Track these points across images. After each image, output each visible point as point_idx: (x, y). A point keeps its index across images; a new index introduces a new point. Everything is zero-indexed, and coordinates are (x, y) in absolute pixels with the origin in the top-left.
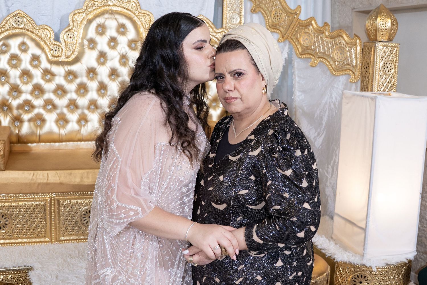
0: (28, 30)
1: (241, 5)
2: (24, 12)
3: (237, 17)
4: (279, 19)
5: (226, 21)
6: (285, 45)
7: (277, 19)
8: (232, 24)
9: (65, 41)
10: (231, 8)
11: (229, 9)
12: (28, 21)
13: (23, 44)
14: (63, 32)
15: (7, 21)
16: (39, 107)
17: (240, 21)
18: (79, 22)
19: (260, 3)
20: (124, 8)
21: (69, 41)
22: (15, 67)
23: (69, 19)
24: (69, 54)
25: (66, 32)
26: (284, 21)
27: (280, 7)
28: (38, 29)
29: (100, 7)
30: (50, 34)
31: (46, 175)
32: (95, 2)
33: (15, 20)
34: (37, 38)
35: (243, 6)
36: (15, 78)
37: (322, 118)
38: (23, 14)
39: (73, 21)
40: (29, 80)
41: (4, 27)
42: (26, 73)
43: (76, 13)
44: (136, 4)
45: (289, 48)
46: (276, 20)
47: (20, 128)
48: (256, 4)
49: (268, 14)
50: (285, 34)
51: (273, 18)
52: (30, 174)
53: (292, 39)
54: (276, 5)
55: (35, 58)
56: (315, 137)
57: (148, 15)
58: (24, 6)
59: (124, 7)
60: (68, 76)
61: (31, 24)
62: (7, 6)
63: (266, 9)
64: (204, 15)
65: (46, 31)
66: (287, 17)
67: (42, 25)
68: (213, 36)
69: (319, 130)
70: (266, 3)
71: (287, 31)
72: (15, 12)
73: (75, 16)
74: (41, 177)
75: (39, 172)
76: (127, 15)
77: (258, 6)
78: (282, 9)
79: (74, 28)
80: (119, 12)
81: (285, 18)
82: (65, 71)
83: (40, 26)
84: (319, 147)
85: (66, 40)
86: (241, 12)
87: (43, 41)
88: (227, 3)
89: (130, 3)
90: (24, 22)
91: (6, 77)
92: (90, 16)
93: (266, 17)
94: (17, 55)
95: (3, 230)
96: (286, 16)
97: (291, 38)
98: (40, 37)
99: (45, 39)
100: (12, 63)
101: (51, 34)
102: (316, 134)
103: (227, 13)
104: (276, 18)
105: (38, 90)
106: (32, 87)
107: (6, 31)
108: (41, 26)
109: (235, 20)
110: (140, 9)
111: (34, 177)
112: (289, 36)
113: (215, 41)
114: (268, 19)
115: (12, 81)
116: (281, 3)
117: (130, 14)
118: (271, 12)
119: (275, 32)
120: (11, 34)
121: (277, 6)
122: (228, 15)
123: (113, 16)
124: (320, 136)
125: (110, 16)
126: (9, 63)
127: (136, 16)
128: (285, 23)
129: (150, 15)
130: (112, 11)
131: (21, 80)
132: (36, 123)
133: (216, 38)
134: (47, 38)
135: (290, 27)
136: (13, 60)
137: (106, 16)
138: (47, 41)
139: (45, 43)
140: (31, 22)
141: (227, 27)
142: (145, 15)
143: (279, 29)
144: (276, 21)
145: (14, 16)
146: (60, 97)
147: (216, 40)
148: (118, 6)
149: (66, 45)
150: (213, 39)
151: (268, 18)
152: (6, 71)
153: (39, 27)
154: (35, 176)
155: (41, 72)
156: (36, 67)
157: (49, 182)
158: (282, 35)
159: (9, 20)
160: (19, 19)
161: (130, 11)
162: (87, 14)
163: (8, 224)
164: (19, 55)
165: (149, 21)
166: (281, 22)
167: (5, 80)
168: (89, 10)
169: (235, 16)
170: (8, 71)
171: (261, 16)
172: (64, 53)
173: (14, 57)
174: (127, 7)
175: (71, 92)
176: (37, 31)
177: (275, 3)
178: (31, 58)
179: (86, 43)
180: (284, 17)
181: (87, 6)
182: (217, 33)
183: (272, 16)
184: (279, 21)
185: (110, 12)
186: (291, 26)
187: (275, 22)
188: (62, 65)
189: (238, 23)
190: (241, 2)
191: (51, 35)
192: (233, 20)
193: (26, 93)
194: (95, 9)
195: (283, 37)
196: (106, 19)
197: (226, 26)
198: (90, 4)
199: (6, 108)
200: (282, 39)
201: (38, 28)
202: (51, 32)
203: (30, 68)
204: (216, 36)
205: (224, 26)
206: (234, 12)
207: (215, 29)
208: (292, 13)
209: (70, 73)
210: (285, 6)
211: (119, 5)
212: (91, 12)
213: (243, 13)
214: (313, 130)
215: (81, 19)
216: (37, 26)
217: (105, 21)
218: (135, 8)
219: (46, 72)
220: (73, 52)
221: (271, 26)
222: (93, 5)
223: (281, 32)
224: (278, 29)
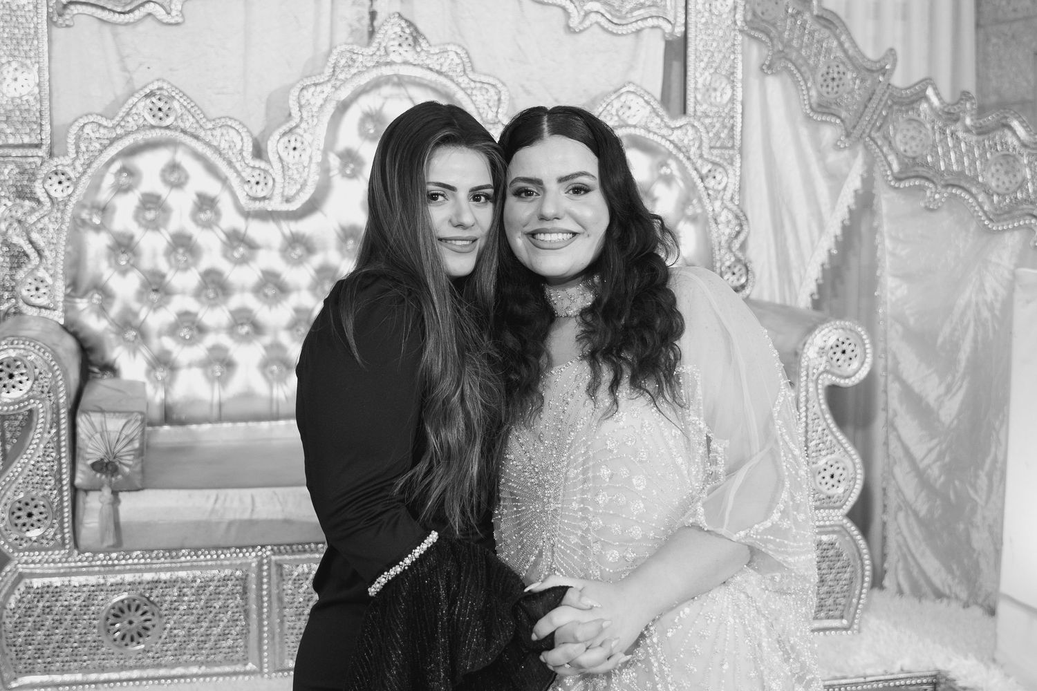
0: (184, 132)
1: (734, 53)
2: (173, 86)
3: (723, 85)
4: (838, 86)
5: (695, 97)
6: (855, 156)
7: (833, 89)
8: (711, 104)
9: (280, 158)
10: (708, 63)
11: (703, 65)
12: (185, 107)
13: (174, 167)
14: (276, 136)
15: (131, 109)
16: (217, 330)
17: (733, 95)
18: (315, 109)
19: (785, 46)
20: (431, 69)
21: (290, 158)
22: (154, 226)
23: (291, 102)
24: (291, 191)
25: (285, 134)
26: (851, 92)
27: (840, 54)
28: (210, 129)
29: (368, 68)
30: (242, 139)
31: (248, 501)
32: (355, 57)
33: (151, 106)
34: (209, 153)
35: (740, 57)
36: (154, 255)
37: (956, 347)
38: (170, 90)
39: (301, 107)
40: (190, 260)
41: (123, 124)
42: (183, 245)
43: (308, 86)
44: (461, 58)
45: (865, 163)
46: (830, 89)
47: (167, 385)
48: (775, 50)
49: (808, 75)
50: (854, 127)
51: (822, 86)
52: (208, 497)
53: (872, 139)
54: (829, 51)
55: (205, 203)
56: (939, 397)
57: (494, 86)
58: (171, 70)
59: (431, 66)
60: (290, 249)
61: (193, 117)
62: (125, 69)
63: (800, 61)
64: (638, 82)
65: (232, 132)
66: (858, 82)
67: (220, 118)
68: (663, 137)
69: (949, 378)
70: (801, 47)
71: (860, 118)
72: (148, 84)
73: (305, 92)
74: (236, 504)
75: (231, 492)
76: (439, 87)
77: (782, 55)
78: (845, 60)
79: (303, 125)
80: (417, 80)
81: (855, 84)
82: (284, 235)
83: (214, 120)
84: (952, 422)
85: (284, 155)
86: (733, 73)
87: (224, 159)
88: (696, 49)
89: (445, 55)
90: (175, 110)
91: (130, 254)
92: (344, 94)
93: (802, 83)
94: (159, 197)
95: (139, 643)
96: (856, 78)
97: (869, 136)
98: (217, 150)
99: (230, 153)
100: (144, 218)
101: (245, 140)
102: (942, 389)
103: (698, 75)
104: (828, 86)
105: (214, 285)
106: (199, 278)
107: (128, 134)
108: (218, 121)
109: (718, 94)
110: (473, 70)
111: (218, 506)
112: (864, 132)
113: (668, 149)
114: (808, 89)
115: (146, 263)
116: (841, 44)
117: (445, 86)
118: (814, 69)
119: (826, 122)
120: (141, 142)
121: (830, 54)
122: (700, 81)
123: (402, 91)
124: (954, 394)
125: (395, 91)
126: (137, 217)
127: (463, 89)
128: (853, 97)
129: (499, 85)
130: (400, 77)
131: (169, 261)
132: (209, 371)
133: (671, 142)
134: (235, 151)
135: (866, 107)
136: (149, 209)
137: (386, 90)
138: (234, 160)
139: (230, 163)
140: (192, 110)
141: (699, 114)
142: (486, 86)
143: (836, 113)
144: (828, 93)
145: (147, 96)
146: (272, 301)
147: (671, 147)
148: (415, 65)
149: (284, 168)
150: (664, 146)
151: (806, 84)
152: (131, 238)
153: (213, 123)
154: (220, 502)
155: (221, 240)
156: (207, 225)
157: (255, 517)
158: (846, 129)
159: (134, 105)
160: (161, 104)
161: (447, 76)
162: (336, 88)
163: (150, 627)
164: (164, 197)
165: (496, 103)
166: (841, 96)
167: (128, 261)
168: (342, 76)
169: (718, 84)
170: (137, 238)
171: (789, 80)
172: (278, 190)
173: (151, 202)
174: (438, 68)
175: (298, 289)
176: (209, 132)
177: (824, 45)
178: (195, 203)
179: (334, 161)
180: (851, 83)
181: (334, 67)
182: (673, 129)
183: (820, 79)
184: (837, 92)
185: (396, 79)
186: (869, 106)
187: (825, 94)
188: (274, 220)
189: (727, 104)
190: (734, 45)
191: (245, 145)
192: (713, 94)
193: (183, 293)
194: (355, 74)
195: (848, 135)
196: (386, 98)
197: (695, 111)
198: (343, 62)
199: (131, 334)
200: (847, 140)
201: (210, 125)
202: (243, 134)
203: (192, 229)
204: (671, 138)
205: (690, 109)
206: (716, 72)
207: (666, 119)
208: (870, 71)
209: (295, 241)
210: (851, 52)
211: (416, 63)
212: (345, 81)
213: (739, 75)
214: (935, 379)
215: (321, 102)
216: (208, 120)
217: (383, 104)
218: (459, 69)
219: (235, 239)
220: (303, 186)
221: (814, 106)
222: (350, 63)
223: (842, 121)
224: (833, 115)
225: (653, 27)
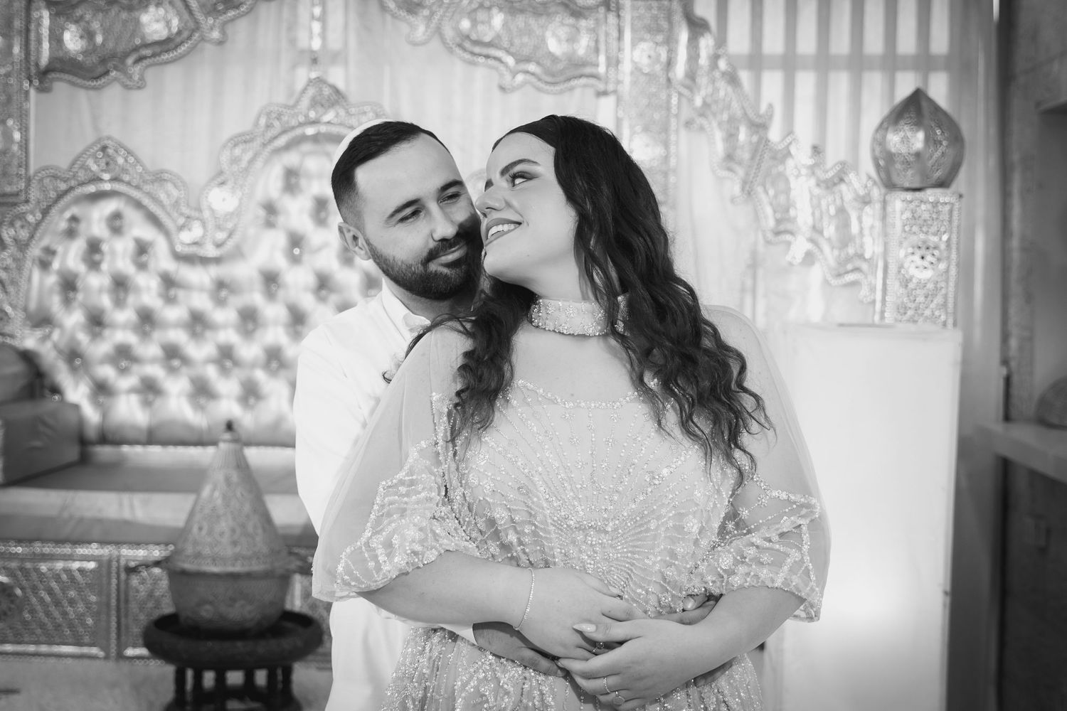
4: (734, 142)
16: (152, 361)
18: (243, 165)
23: (222, 159)
24: (221, 236)
28: (149, 182)
29: (292, 127)
30: (179, 192)
32: (280, 118)
34: (147, 203)
39: (231, 163)
42: (120, 285)
43: (238, 144)
47: (106, 409)
49: (715, 130)
50: (745, 184)
55: (142, 249)
60: (217, 292)
61: (135, 171)
63: (711, 117)
65: (170, 185)
71: (748, 173)
73: (235, 150)
78: (739, 115)
79: (233, 179)
81: (745, 139)
82: (212, 279)
83: (154, 174)
87: (161, 208)
89: (364, 115)
94: (99, 242)
98: (158, 201)
99: (167, 204)
100: (92, 260)
101: (182, 192)
105: (147, 320)
106: (136, 314)
114: (715, 145)
123: (322, 148)
125: (315, 148)
128: (743, 152)
131: (111, 298)
132: (143, 397)
134: (171, 202)
135: (752, 162)
136: (92, 252)
138: (170, 210)
139: (166, 213)
140: (134, 165)
143: (734, 170)
153: (153, 177)
155: (158, 282)
156: (142, 266)
159: (86, 161)
162: (263, 146)
164: (106, 241)
166: (736, 151)
170: (81, 276)
172: (207, 237)
175: (225, 327)
178: (135, 248)
186: (754, 160)
188: (203, 264)
191: (181, 197)
193: (123, 327)
194: (280, 133)
195: (743, 191)
196: (305, 154)
201: (149, 179)
202: (181, 187)
203: (131, 270)
206: (646, 129)
209: (221, 285)
212: (271, 140)
215: (249, 158)
216: (148, 174)
217: (302, 160)
219: (169, 282)
220: (230, 234)
221: (719, 162)
222: (276, 123)
223: (738, 178)
225: (585, 86)
